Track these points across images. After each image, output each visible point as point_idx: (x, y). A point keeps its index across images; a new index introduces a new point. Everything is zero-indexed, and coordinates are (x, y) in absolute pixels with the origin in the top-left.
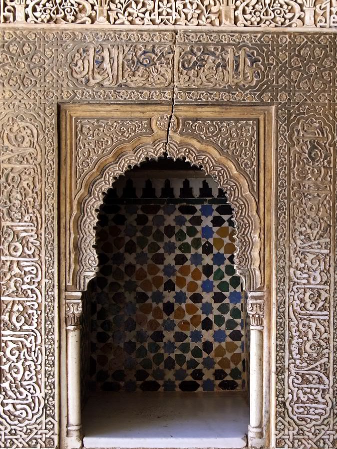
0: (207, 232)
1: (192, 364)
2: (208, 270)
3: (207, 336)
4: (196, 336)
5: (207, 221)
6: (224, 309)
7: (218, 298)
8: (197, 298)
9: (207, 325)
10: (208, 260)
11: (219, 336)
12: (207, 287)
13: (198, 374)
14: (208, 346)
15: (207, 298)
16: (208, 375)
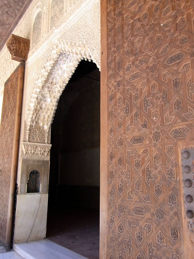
0: (32, 176)
1: (29, 189)
2: (31, 180)
3: (31, 186)
4: (30, 186)
5: (32, 175)
6: (33, 184)
7: (32, 183)
8: (30, 183)
9: (31, 185)
10: (32, 179)
11: (32, 186)
12: (31, 181)
13: (30, 190)
14: (31, 187)
15: (31, 182)
16: (31, 190)
